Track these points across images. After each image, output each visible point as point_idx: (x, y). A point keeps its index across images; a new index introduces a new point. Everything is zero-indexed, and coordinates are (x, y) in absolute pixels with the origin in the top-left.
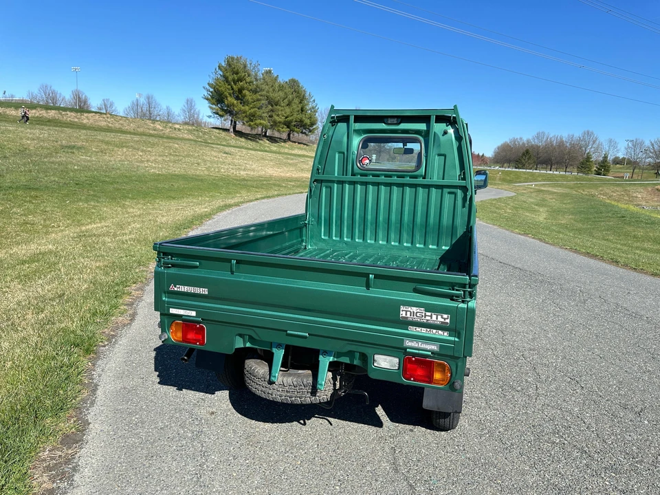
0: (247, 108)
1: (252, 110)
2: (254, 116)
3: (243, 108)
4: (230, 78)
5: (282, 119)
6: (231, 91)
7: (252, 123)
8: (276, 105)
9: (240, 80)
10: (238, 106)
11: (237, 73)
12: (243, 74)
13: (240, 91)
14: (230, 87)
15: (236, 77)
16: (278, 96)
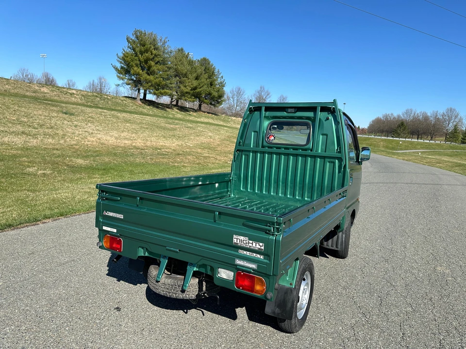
0: (151, 78)
1: (157, 80)
2: (159, 85)
3: (148, 77)
4: (137, 49)
5: (188, 89)
6: (138, 63)
7: (157, 92)
8: (184, 77)
9: (147, 51)
10: (144, 75)
11: (144, 45)
12: (149, 46)
13: (146, 61)
14: (136, 58)
15: (143, 49)
16: (184, 68)
